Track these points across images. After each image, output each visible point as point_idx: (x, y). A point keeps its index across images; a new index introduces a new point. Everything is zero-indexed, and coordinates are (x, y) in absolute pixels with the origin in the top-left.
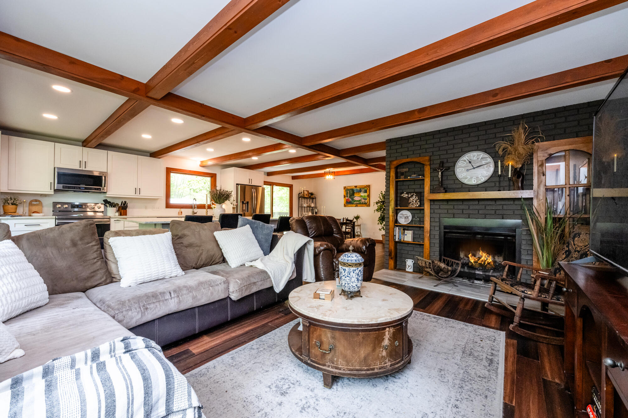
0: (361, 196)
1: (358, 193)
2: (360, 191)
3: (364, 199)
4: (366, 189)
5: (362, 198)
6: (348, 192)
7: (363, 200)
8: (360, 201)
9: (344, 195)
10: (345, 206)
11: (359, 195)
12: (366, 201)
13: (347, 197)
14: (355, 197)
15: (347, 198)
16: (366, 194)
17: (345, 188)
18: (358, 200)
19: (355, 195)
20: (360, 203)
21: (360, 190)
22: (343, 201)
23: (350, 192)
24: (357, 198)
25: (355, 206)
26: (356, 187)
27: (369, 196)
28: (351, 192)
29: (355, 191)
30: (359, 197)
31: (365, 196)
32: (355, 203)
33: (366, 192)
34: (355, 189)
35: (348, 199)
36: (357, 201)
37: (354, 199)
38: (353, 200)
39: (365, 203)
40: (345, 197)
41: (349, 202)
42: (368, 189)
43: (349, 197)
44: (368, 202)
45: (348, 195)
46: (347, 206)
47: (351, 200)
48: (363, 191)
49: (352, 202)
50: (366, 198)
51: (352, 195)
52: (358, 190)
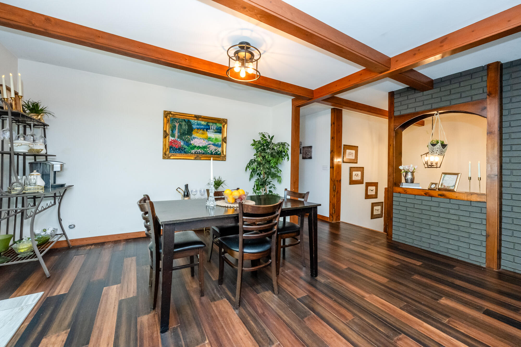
0: (209, 139)
1: (201, 131)
2: (207, 128)
3: (214, 145)
5: (210, 142)
6: (177, 125)
7: (213, 148)
8: (205, 147)
9: (165, 131)
10: (165, 156)
11: (204, 136)
12: (220, 149)
13: (173, 135)
14: (194, 138)
15: (171, 138)
16: (219, 136)
17: (166, 114)
18: (201, 145)
19: (195, 135)
20: (206, 153)
21: (207, 125)
22: (159, 144)
23: (180, 125)
24: (198, 140)
25: (195, 159)
26: (197, 117)
27: (224, 140)
28: (185, 127)
29: (194, 127)
30: (204, 139)
31: (216, 139)
32: (193, 151)
33: (219, 131)
34: (193, 121)
35: (175, 141)
36: (199, 147)
37: (192, 142)
38: (188, 144)
39: (216, 154)
40: (166, 135)
41: (176, 149)
42: (224, 126)
43: (178, 138)
44: (223, 151)
45: (176, 133)
46: (171, 158)
47: (182, 144)
48: (214, 130)
49: (185, 149)
50: (220, 143)
51: (186, 134)
52: (202, 125)
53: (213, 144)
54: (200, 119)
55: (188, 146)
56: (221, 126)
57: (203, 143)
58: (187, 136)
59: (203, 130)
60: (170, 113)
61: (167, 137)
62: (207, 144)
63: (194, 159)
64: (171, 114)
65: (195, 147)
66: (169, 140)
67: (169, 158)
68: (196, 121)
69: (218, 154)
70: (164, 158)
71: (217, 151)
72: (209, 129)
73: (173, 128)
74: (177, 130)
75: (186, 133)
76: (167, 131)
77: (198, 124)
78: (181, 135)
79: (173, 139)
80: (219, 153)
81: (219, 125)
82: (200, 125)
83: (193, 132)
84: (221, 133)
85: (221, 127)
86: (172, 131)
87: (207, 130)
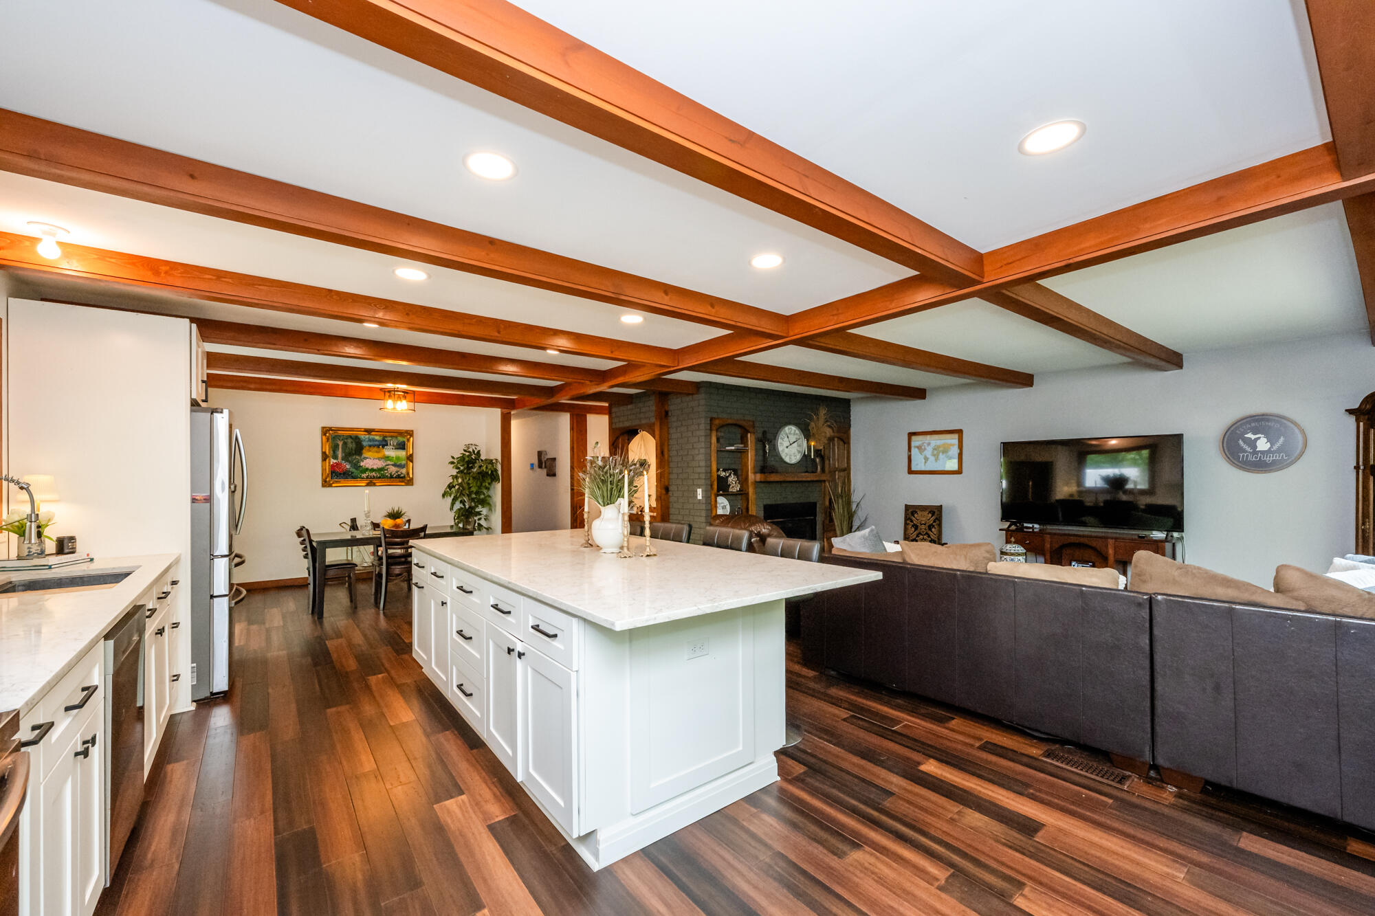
0: (387, 458)
1: (375, 449)
2: (384, 444)
3: (395, 465)
4: (402, 439)
5: (389, 462)
6: (341, 444)
7: (393, 470)
8: (381, 469)
9: (324, 453)
10: (325, 484)
11: (380, 455)
12: (404, 471)
13: (335, 457)
14: (366, 458)
15: (333, 461)
16: (402, 454)
17: (325, 431)
18: (375, 467)
19: (366, 454)
20: (383, 477)
21: (384, 440)
22: (316, 468)
23: (345, 444)
24: (370, 461)
25: (368, 485)
26: (369, 431)
27: (410, 458)
28: (351, 445)
29: (364, 444)
30: (379, 459)
31: (398, 458)
32: (364, 475)
33: (402, 446)
34: (363, 436)
35: (338, 464)
36: (373, 470)
37: (362, 464)
38: (357, 466)
39: (398, 477)
40: (325, 457)
41: (340, 474)
42: (408, 440)
43: (343, 460)
44: (408, 474)
45: (340, 454)
46: (334, 485)
47: (348, 467)
48: (393, 445)
49: (352, 473)
50: (404, 462)
51: (353, 455)
52: (376, 441)
53: (393, 465)
54: (373, 433)
55: (356, 469)
56: (405, 440)
57: (379, 464)
58: (354, 457)
59: (378, 447)
60: (330, 429)
61: (327, 460)
62: (384, 465)
63: (366, 486)
64: (332, 430)
65: (367, 469)
66: (329, 463)
67: (330, 486)
68: (367, 436)
69: (402, 478)
70: (323, 486)
71: (399, 473)
72: (387, 445)
73: (335, 448)
74: (340, 449)
75: (354, 452)
76: (327, 453)
77: (370, 440)
78: (346, 456)
79: (335, 461)
80: (402, 475)
81: (401, 439)
82: (374, 440)
83: (364, 451)
84: (405, 449)
85: (404, 442)
86: (334, 452)
87: (383, 446)
